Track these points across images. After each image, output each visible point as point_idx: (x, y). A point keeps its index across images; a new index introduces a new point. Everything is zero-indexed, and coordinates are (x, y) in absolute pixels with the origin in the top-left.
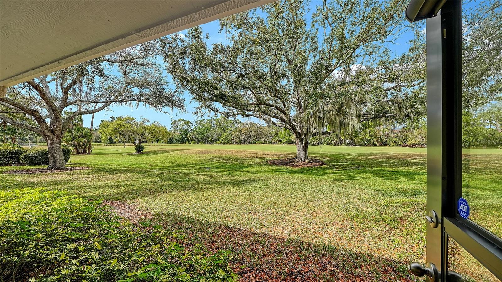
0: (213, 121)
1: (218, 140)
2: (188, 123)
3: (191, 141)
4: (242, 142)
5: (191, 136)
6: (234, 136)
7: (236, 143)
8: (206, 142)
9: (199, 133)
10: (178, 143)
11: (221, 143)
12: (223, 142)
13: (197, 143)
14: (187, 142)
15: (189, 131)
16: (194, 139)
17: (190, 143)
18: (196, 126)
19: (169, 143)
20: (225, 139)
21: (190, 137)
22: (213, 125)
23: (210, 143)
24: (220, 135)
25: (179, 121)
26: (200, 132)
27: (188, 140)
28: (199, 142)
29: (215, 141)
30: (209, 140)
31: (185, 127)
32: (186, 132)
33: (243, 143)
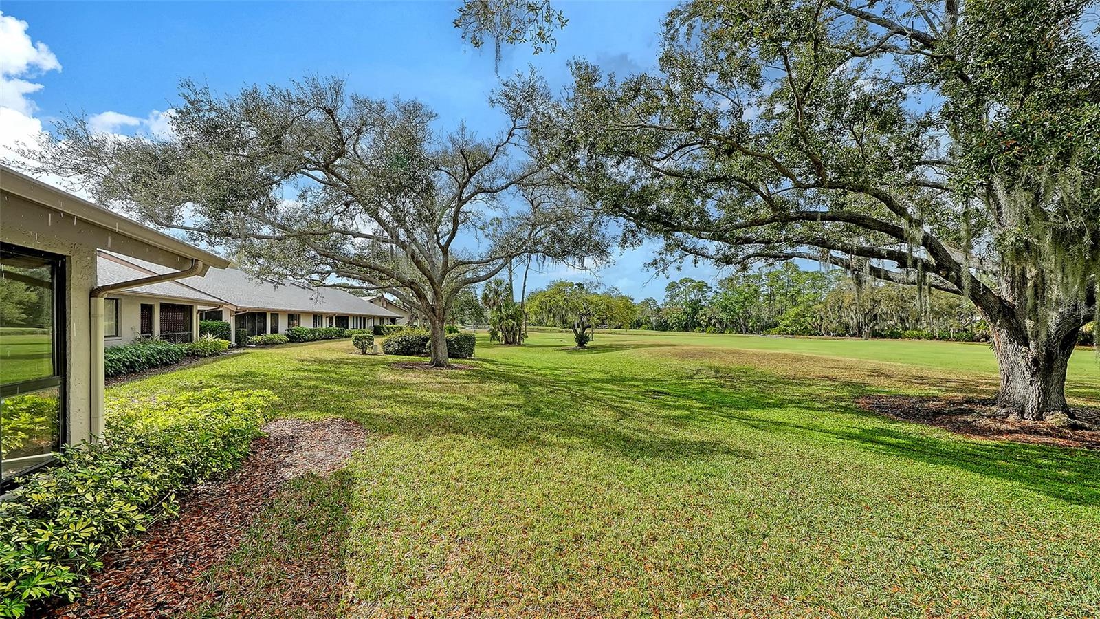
0: (763, 277)
1: (776, 326)
2: (701, 286)
3: (707, 326)
4: (845, 331)
5: (705, 314)
6: (822, 314)
7: (828, 334)
8: (742, 330)
9: (725, 309)
10: (679, 330)
11: (783, 333)
12: (790, 329)
13: (721, 332)
14: (698, 328)
15: (703, 303)
16: (713, 321)
17: (703, 331)
18: (720, 291)
19: (659, 330)
20: (795, 321)
21: (704, 318)
22: (762, 289)
23: (752, 333)
24: (780, 312)
25: (681, 282)
26: (727, 306)
27: (700, 325)
28: (724, 328)
29: (767, 327)
30: (751, 324)
31: (692, 296)
32: (695, 307)
33: (854, 335)
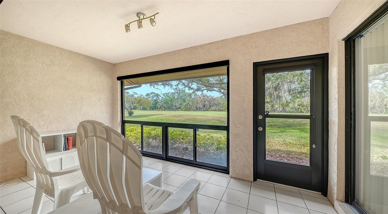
0: (176, 93)
1: (180, 108)
2: (158, 95)
3: (160, 109)
4: (198, 109)
5: (159, 105)
6: (192, 105)
7: (193, 110)
8: (171, 110)
9: (165, 103)
10: (150, 110)
11: (182, 110)
12: (184, 109)
13: (164, 111)
14: (157, 109)
15: (158, 101)
16: (162, 107)
18: (164, 97)
19: (143, 110)
20: (185, 107)
22: (176, 97)
23: (174, 110)
24: (181, 104)
25: (151, 93)
28: (165, 109)
29: (178, 109)
30: (174, 108)
31: (155, 98)
32: (156, 102)
